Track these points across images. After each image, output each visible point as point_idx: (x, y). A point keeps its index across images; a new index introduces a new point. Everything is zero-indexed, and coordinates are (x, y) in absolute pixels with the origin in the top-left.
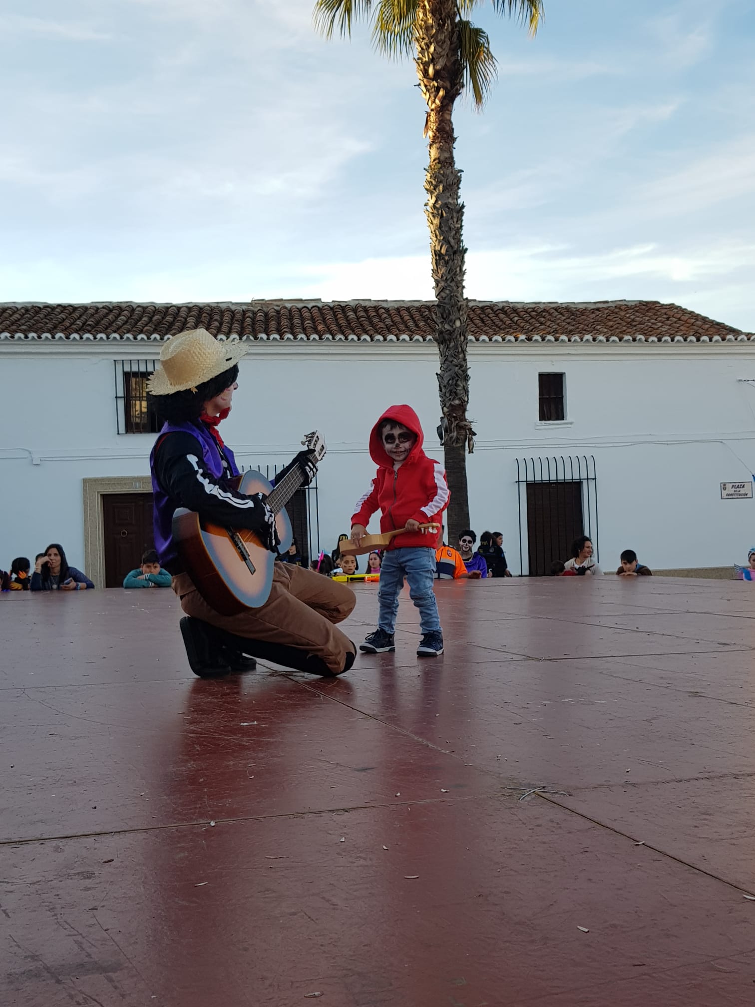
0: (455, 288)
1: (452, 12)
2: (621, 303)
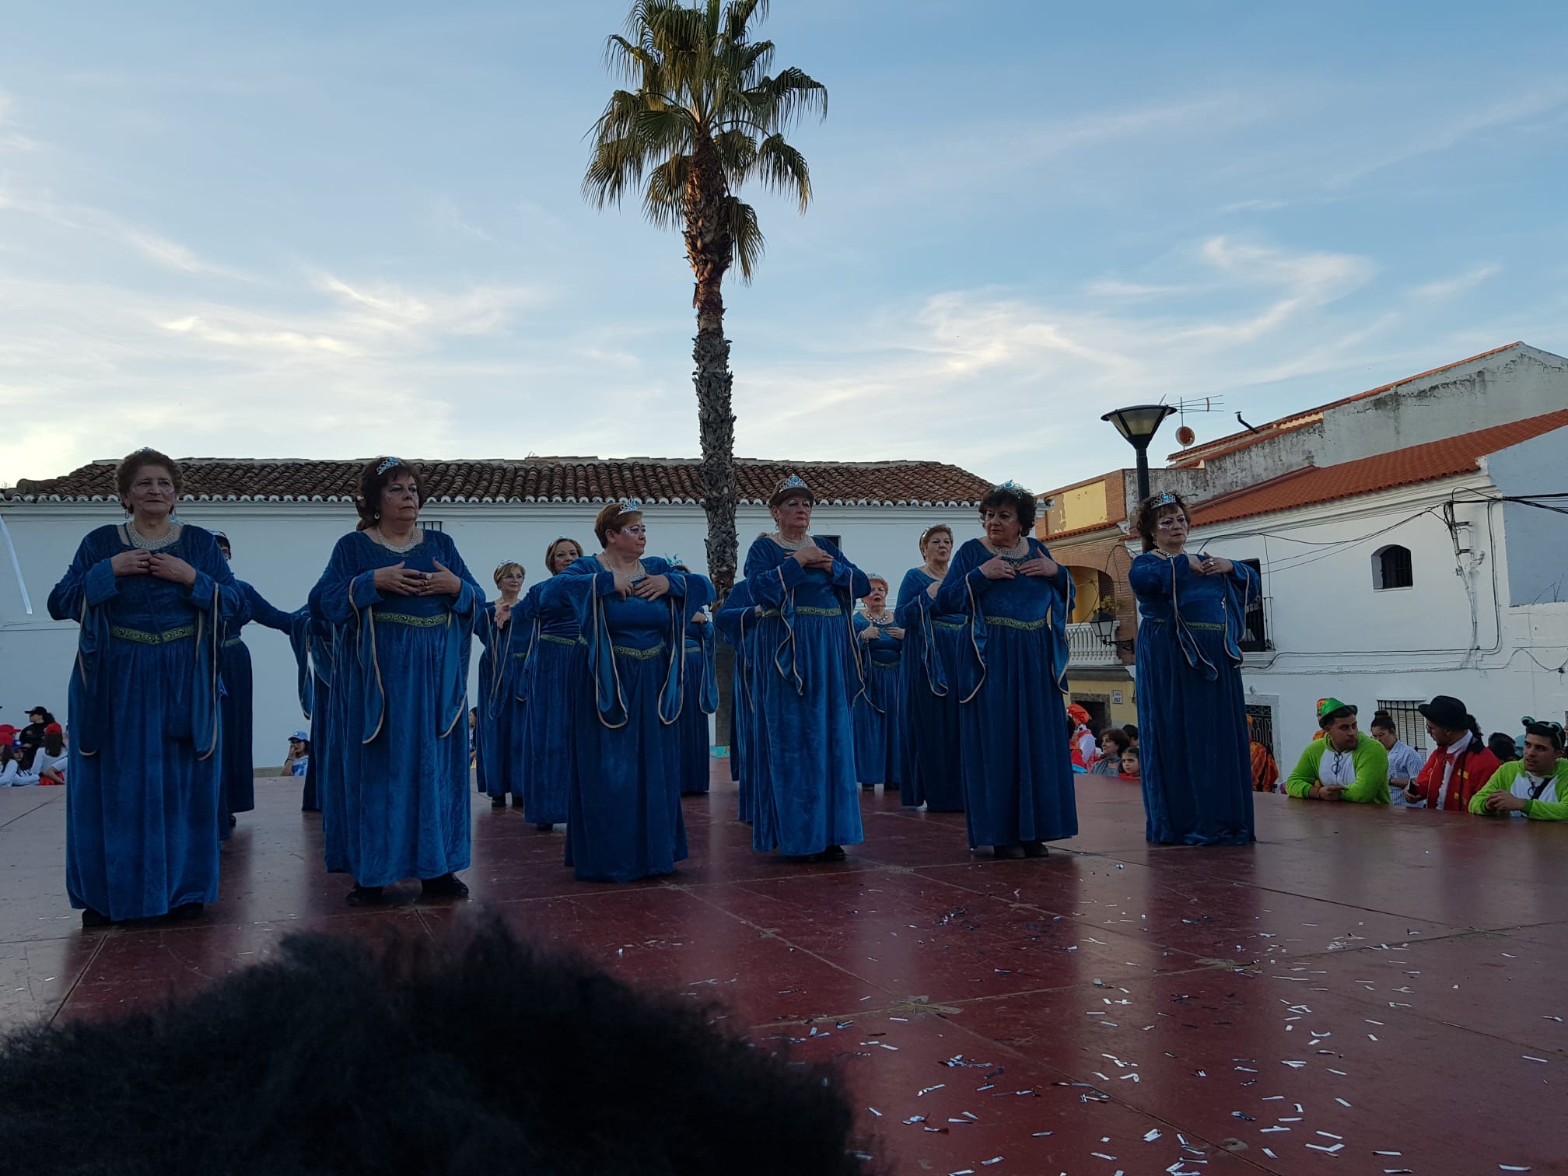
1: (720, 188)
2: (901, 463)
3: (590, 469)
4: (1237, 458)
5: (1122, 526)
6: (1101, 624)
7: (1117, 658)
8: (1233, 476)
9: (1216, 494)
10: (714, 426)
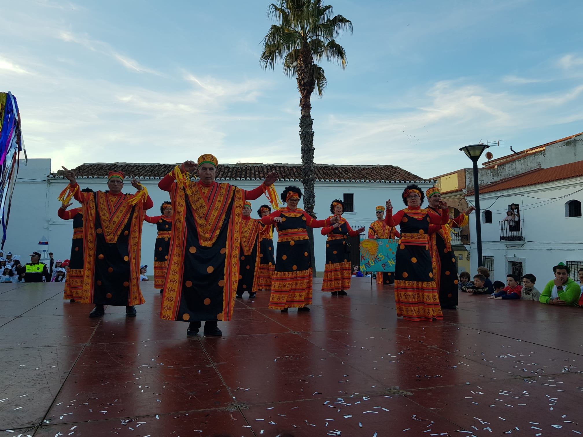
0: (310, 163)
1: (310, 61)
2: (377, 166)
3: (260, 168)
4: (510, 164)
5: (464, 191)
7: (461, 242)
8: (508, 172)
9: (501, 178)
10: (307, 152)
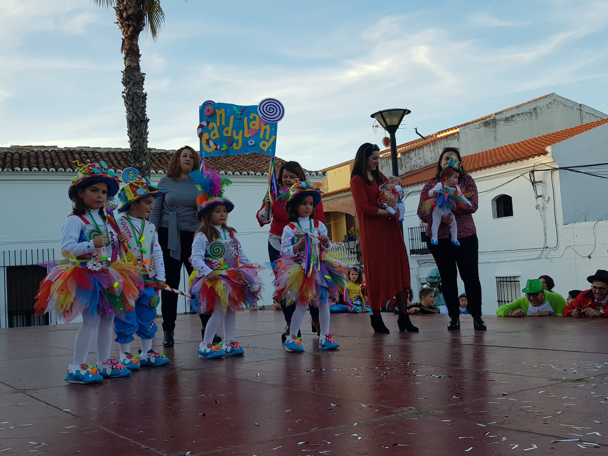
0: (142, 142)
3: (53, 153)
4: (417, 152)
6: (349, 242)
7: (357, 261)
8: (415, 162)
9: (406, 171)
10: (137, 124)
